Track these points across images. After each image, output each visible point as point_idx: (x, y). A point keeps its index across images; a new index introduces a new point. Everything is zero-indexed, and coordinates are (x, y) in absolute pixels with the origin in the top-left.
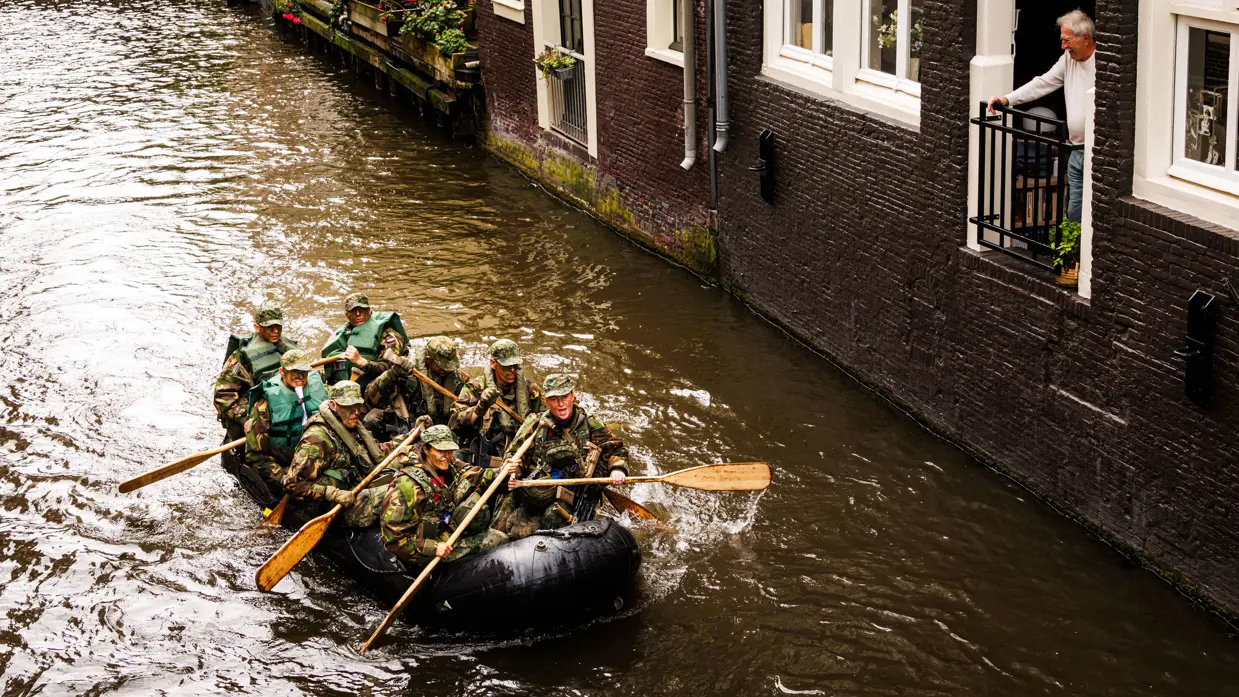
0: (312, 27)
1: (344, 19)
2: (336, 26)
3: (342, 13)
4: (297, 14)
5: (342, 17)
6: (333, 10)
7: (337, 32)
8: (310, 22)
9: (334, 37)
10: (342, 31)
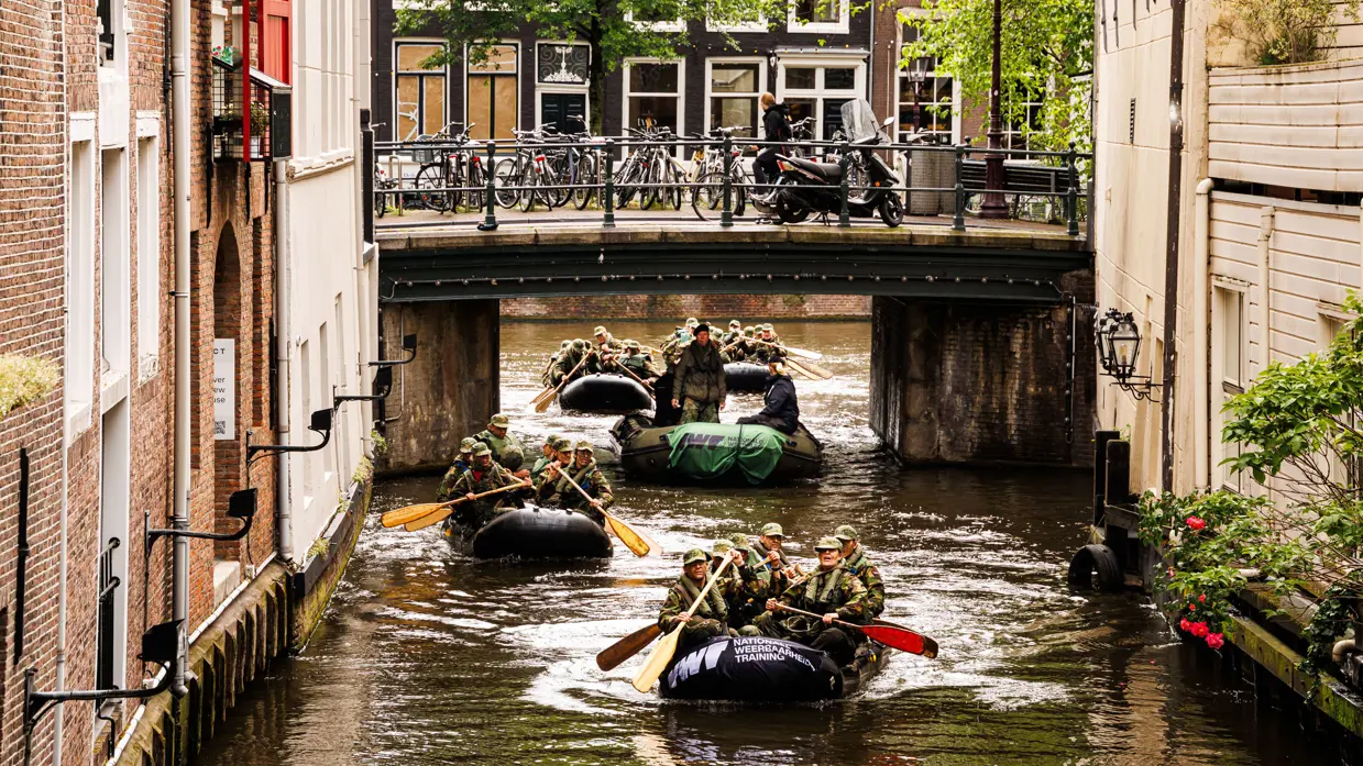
0: (1266, 661)
1: (1346, 649)
2: (1323, 662)
3: (1342, 634)
4: (1214, 623)
5: (1339, 644)
6: (1317, 623)
7: (1324, 679)
8: (1262, 647)
9: (1316, 692)
10: (1341, 678)
